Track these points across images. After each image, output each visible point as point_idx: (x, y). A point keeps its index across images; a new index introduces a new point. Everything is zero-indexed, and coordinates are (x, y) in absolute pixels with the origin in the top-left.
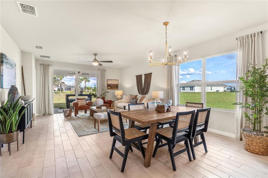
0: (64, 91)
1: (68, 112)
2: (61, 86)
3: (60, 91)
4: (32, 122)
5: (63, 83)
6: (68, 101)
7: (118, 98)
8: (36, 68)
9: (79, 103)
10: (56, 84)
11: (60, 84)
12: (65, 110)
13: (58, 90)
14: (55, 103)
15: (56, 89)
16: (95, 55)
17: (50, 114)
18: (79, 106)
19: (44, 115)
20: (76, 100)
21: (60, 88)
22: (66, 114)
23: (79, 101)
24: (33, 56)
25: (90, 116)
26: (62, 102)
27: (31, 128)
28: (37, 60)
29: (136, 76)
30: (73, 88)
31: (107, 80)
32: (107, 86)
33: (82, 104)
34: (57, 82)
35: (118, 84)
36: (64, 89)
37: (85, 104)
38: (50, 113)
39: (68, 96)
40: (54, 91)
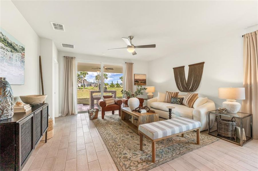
0: (86, 87)
1: (94, 114)
2: (84, 82)
3: (83, 87)
4: (48, 133)
5: (86, 80)
6: (93, 99)
7: (150, 95)
8: (58, 61)
9: (107, 102)
10: (80, 81)
11: (83, 81)
12: (91, 111)
13: (81, 86)
14: (79, 98)
15: (80, 85)
16: (131, 38)
17: (73, 114)
18: (107, 105)
19: (67, 115)
20: (102, 98)
21: (83, 84)
22: (91, 117)
23: (106, 99)
24: (53, 43)
25: (122, 120)
26: (85, 98)
27: (46, 142)
28: (59, 52)
29: (173, 68)
30: (93, 85)
31: (134, 74)
32: (135, 82)
33: (110, 103)
34: (81, 79)
35: (146, 79)
36: (86, 85)
37: (114, 103)
38: (73, 112)
39: (92, 93)
40: (78, 87)
